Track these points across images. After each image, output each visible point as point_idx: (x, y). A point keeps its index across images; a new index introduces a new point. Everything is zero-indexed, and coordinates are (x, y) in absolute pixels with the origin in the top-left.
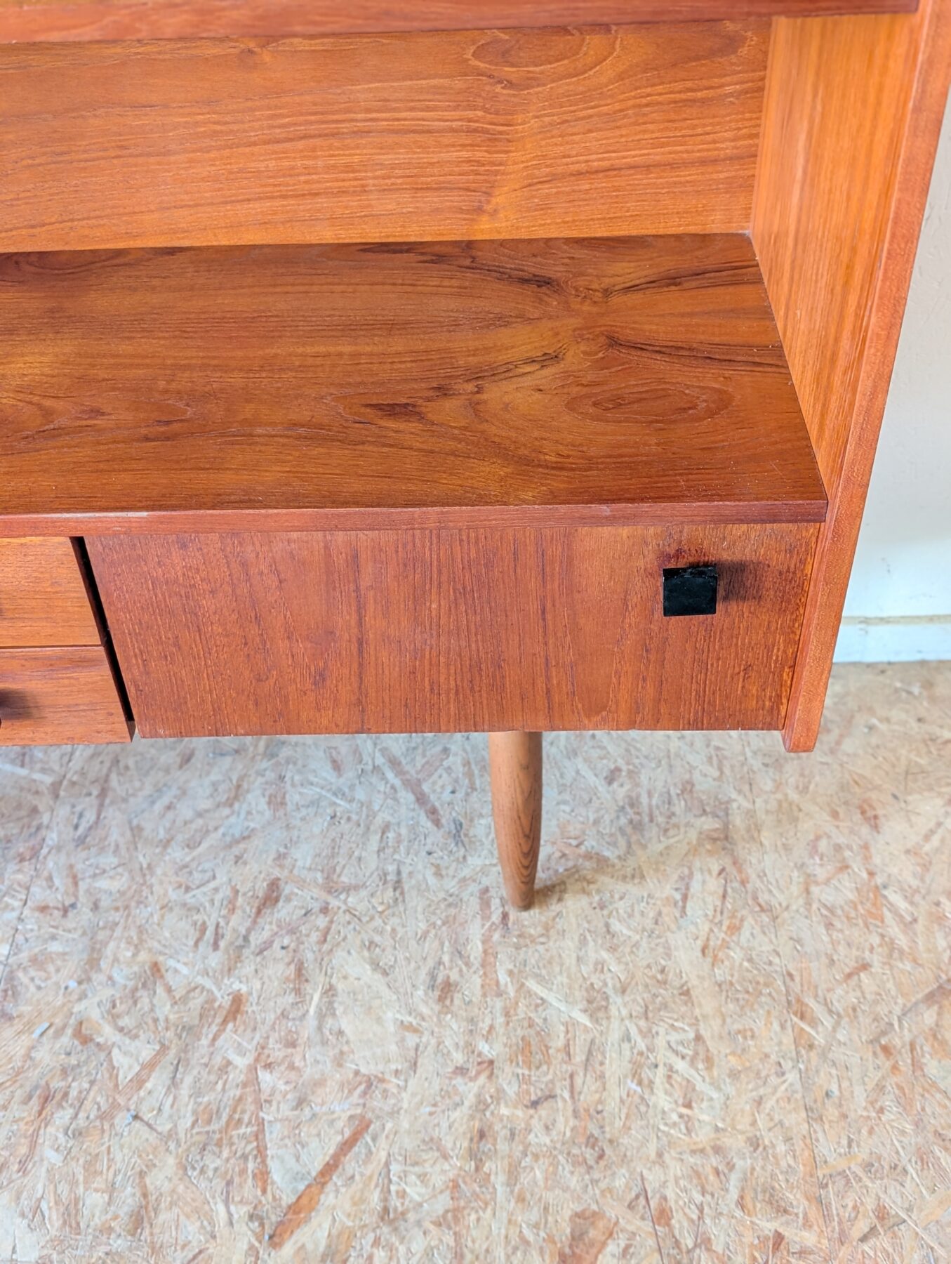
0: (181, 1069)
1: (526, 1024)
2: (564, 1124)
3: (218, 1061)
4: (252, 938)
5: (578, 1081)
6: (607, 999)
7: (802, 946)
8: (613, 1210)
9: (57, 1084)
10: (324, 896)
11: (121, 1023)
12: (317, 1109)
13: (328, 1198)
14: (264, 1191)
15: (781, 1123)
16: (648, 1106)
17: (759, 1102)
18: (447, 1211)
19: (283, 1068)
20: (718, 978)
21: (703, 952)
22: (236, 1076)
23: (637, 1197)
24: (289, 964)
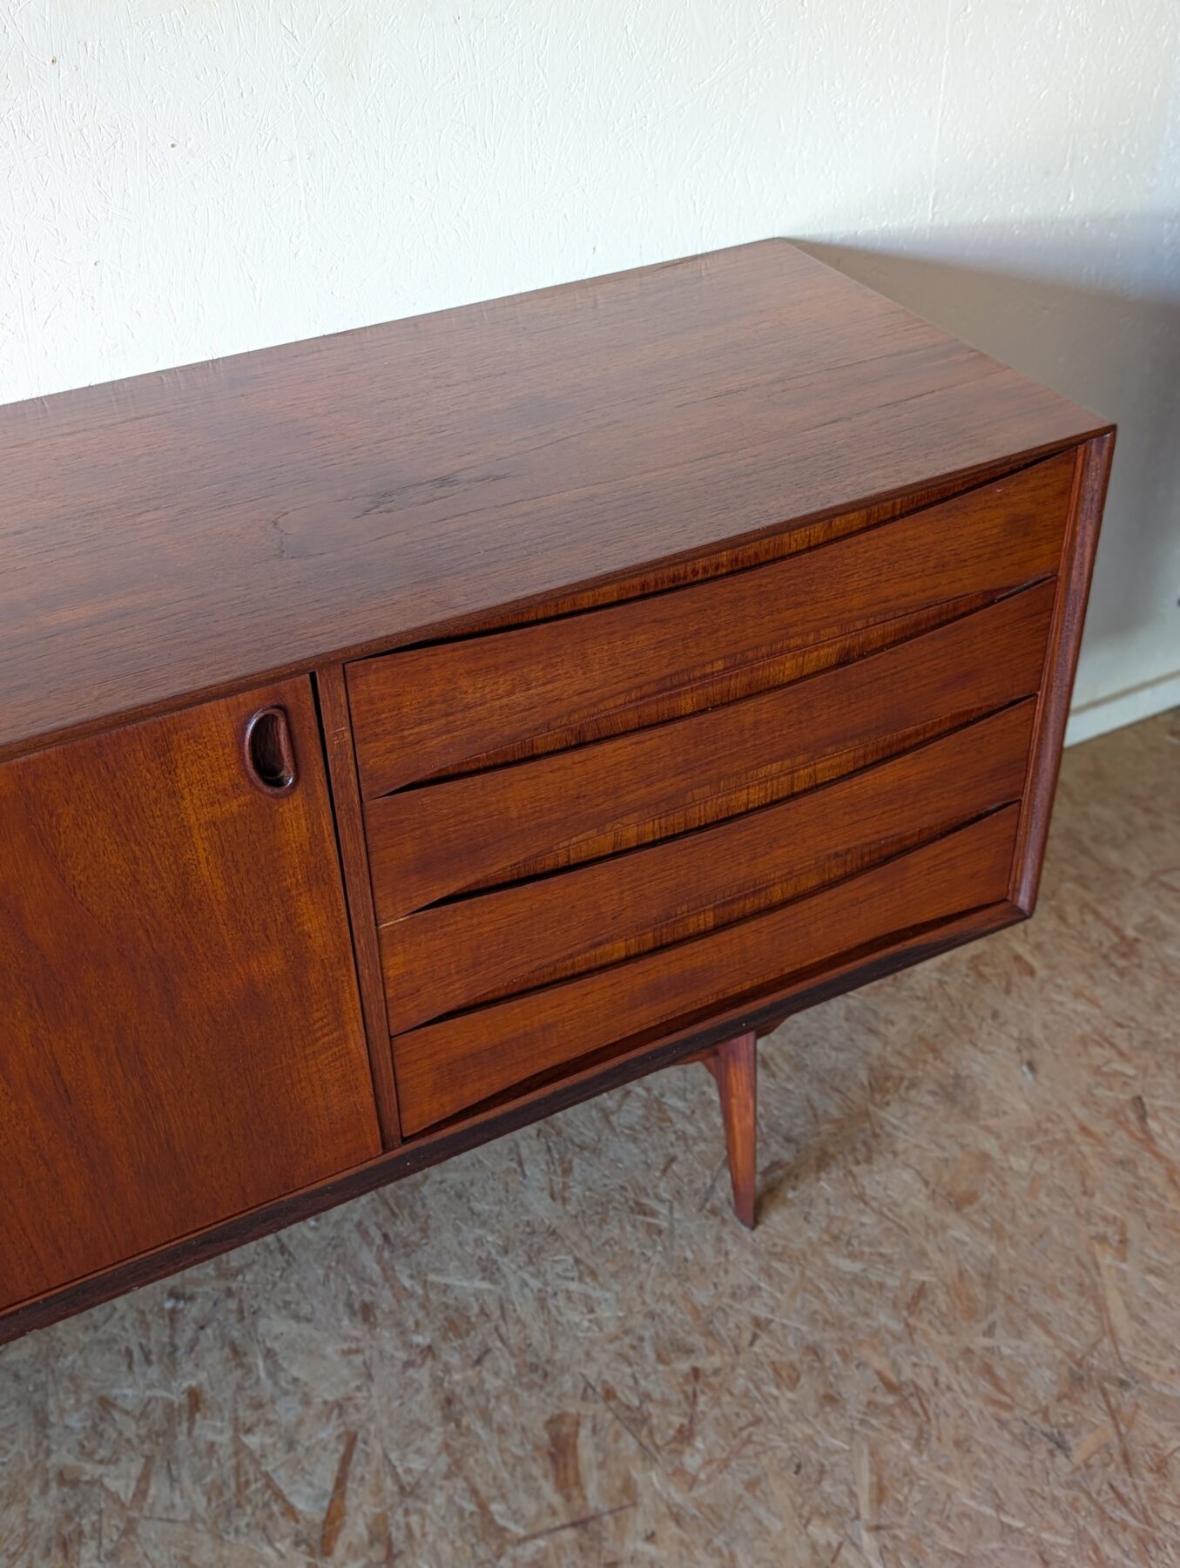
0: (173, 1467)
1: (442, 1308)
2: (507, 1364)
3: (202, 1446)
4: (178, 1341)
5: (503, 1330)
6: (495, 1262)
7: (622, 1163)
8: (572, 1408)
9: (68, 1529)
10: (222, 1284)
11: (97, 1457)
12: (307, 1443)
13: (351, 1502)
14: (297, 1521)
15: (662, 1294)
16: (562, 1325)
17: (641, 1287)
18: (449, 1467)
19: (262, 1425)
20: (573, 1212)
21: (552, 1196)
22: (225, 1451)
23: (585, 1390)
24: (222, 1348)
